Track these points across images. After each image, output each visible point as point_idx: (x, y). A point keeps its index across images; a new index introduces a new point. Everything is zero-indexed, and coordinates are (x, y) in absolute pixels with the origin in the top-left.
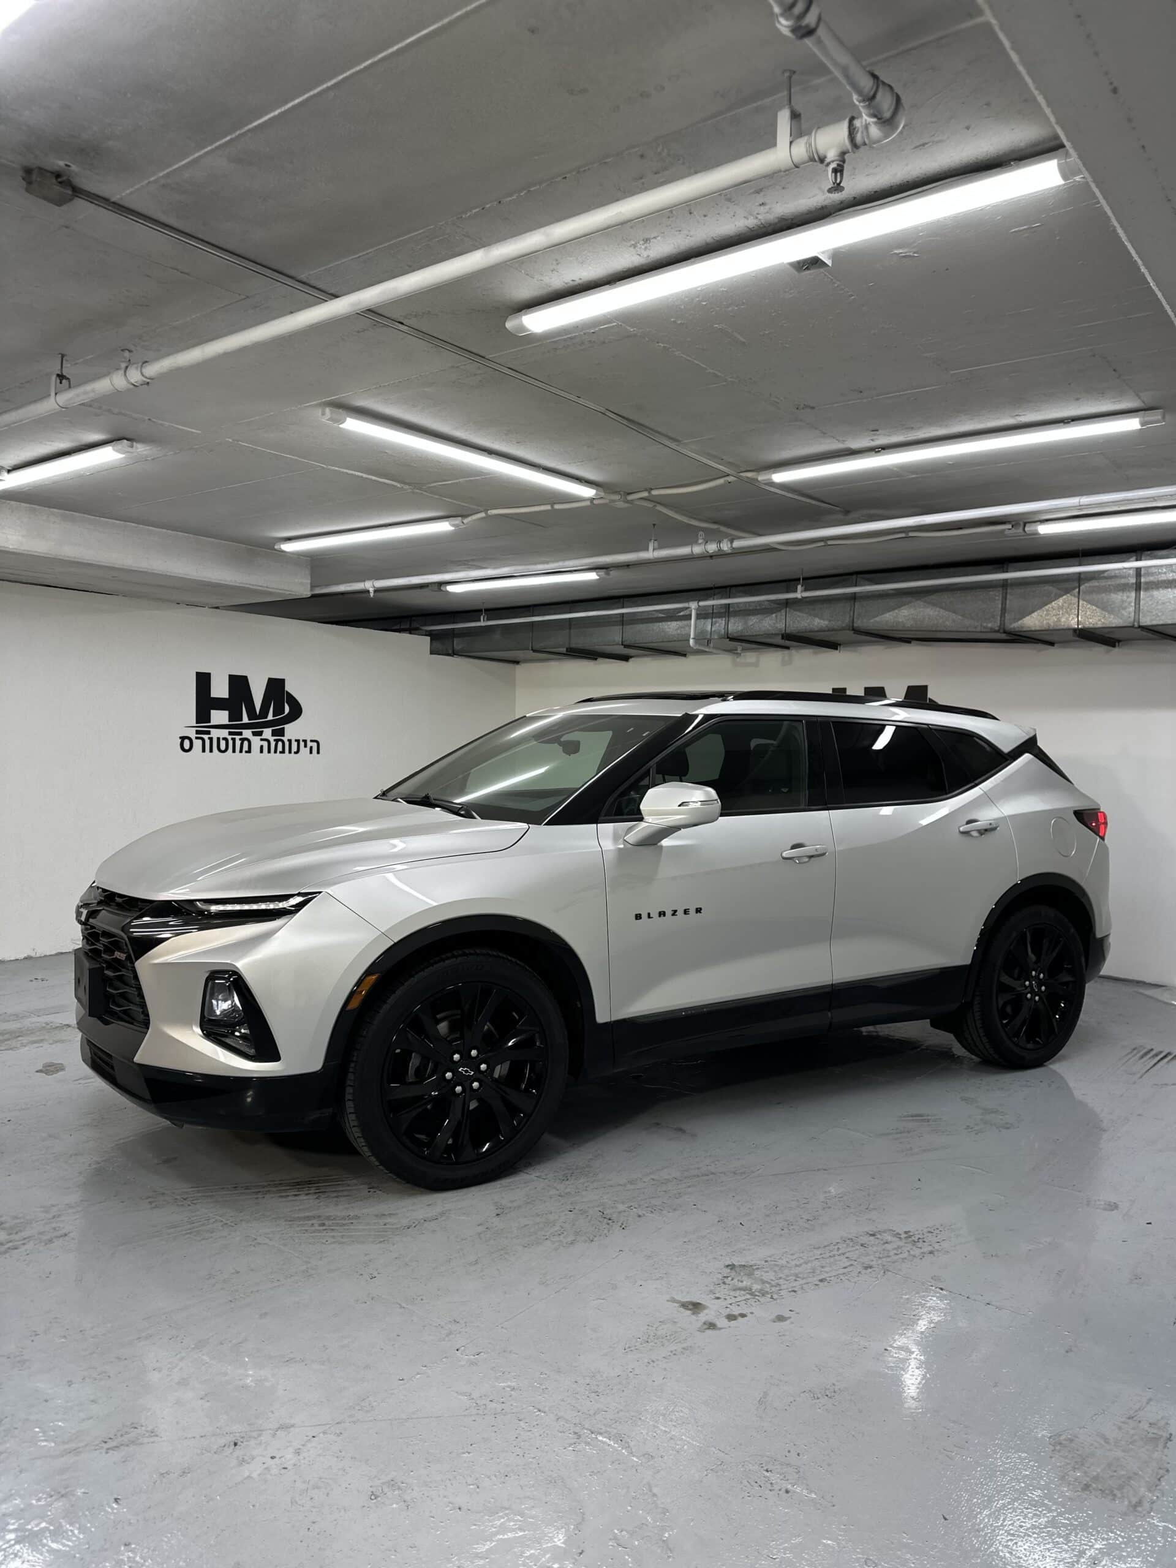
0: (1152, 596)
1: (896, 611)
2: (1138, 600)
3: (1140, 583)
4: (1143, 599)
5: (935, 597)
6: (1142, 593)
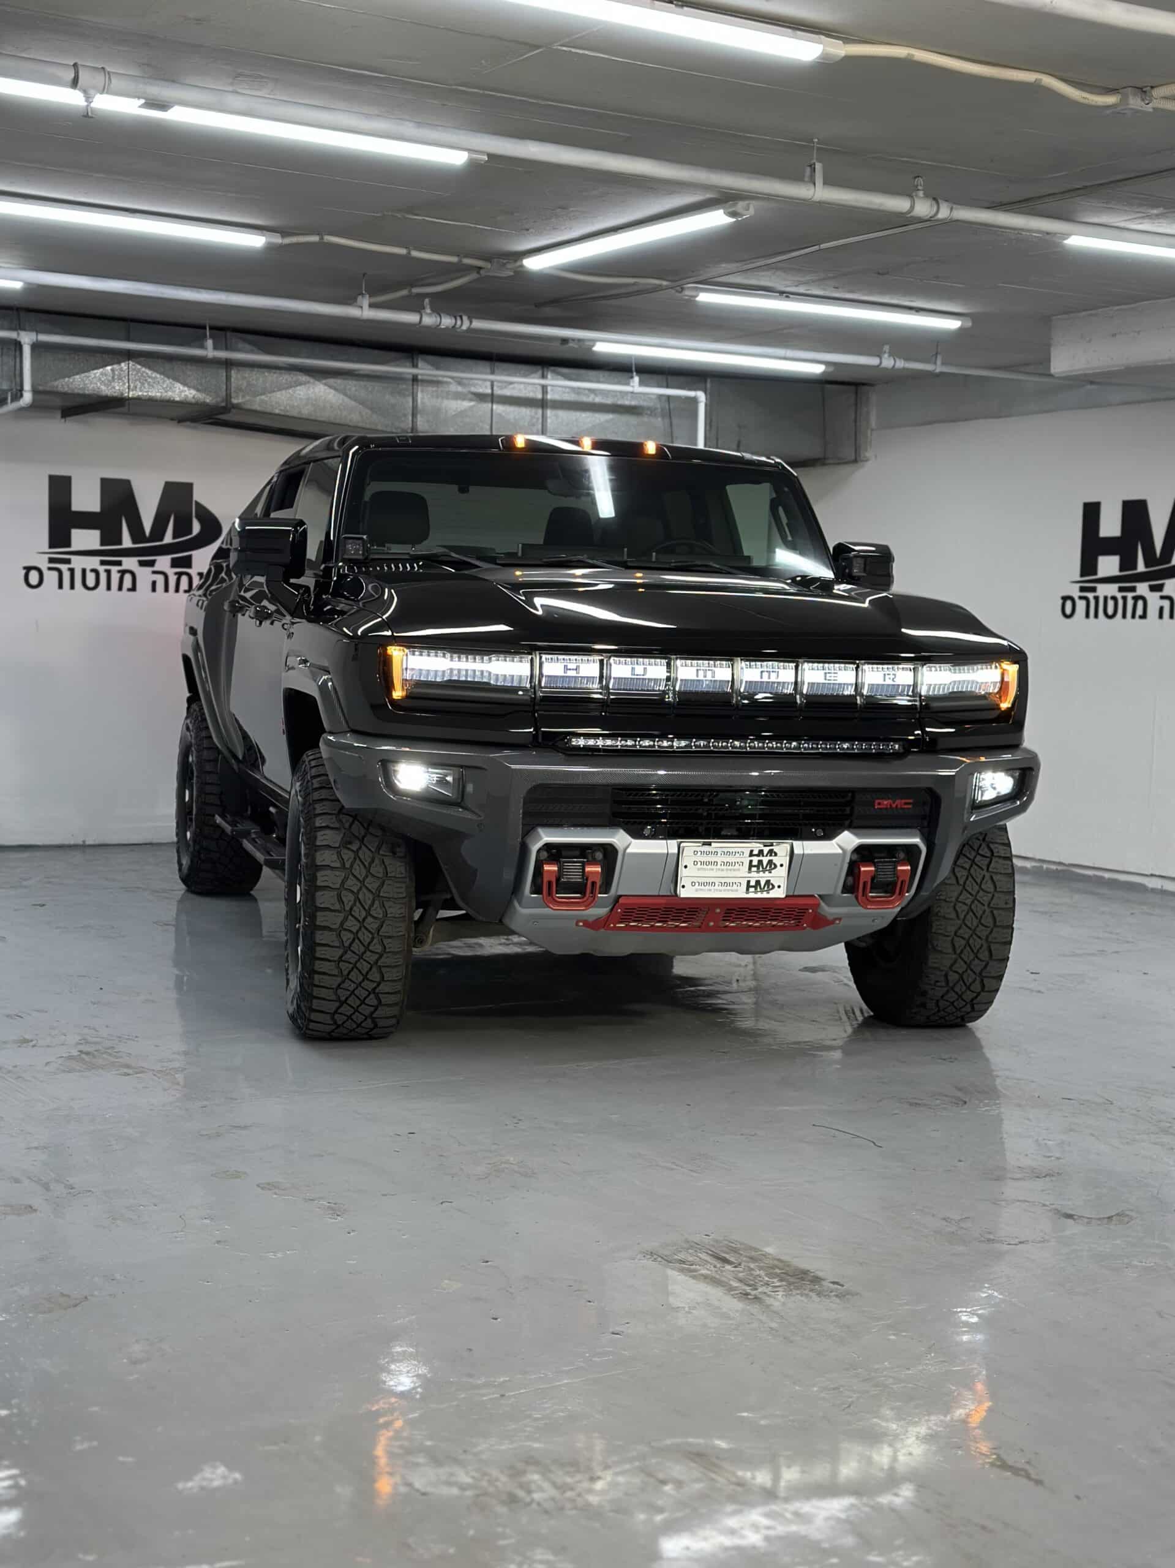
4: (551, 418)
5: (339, 382)
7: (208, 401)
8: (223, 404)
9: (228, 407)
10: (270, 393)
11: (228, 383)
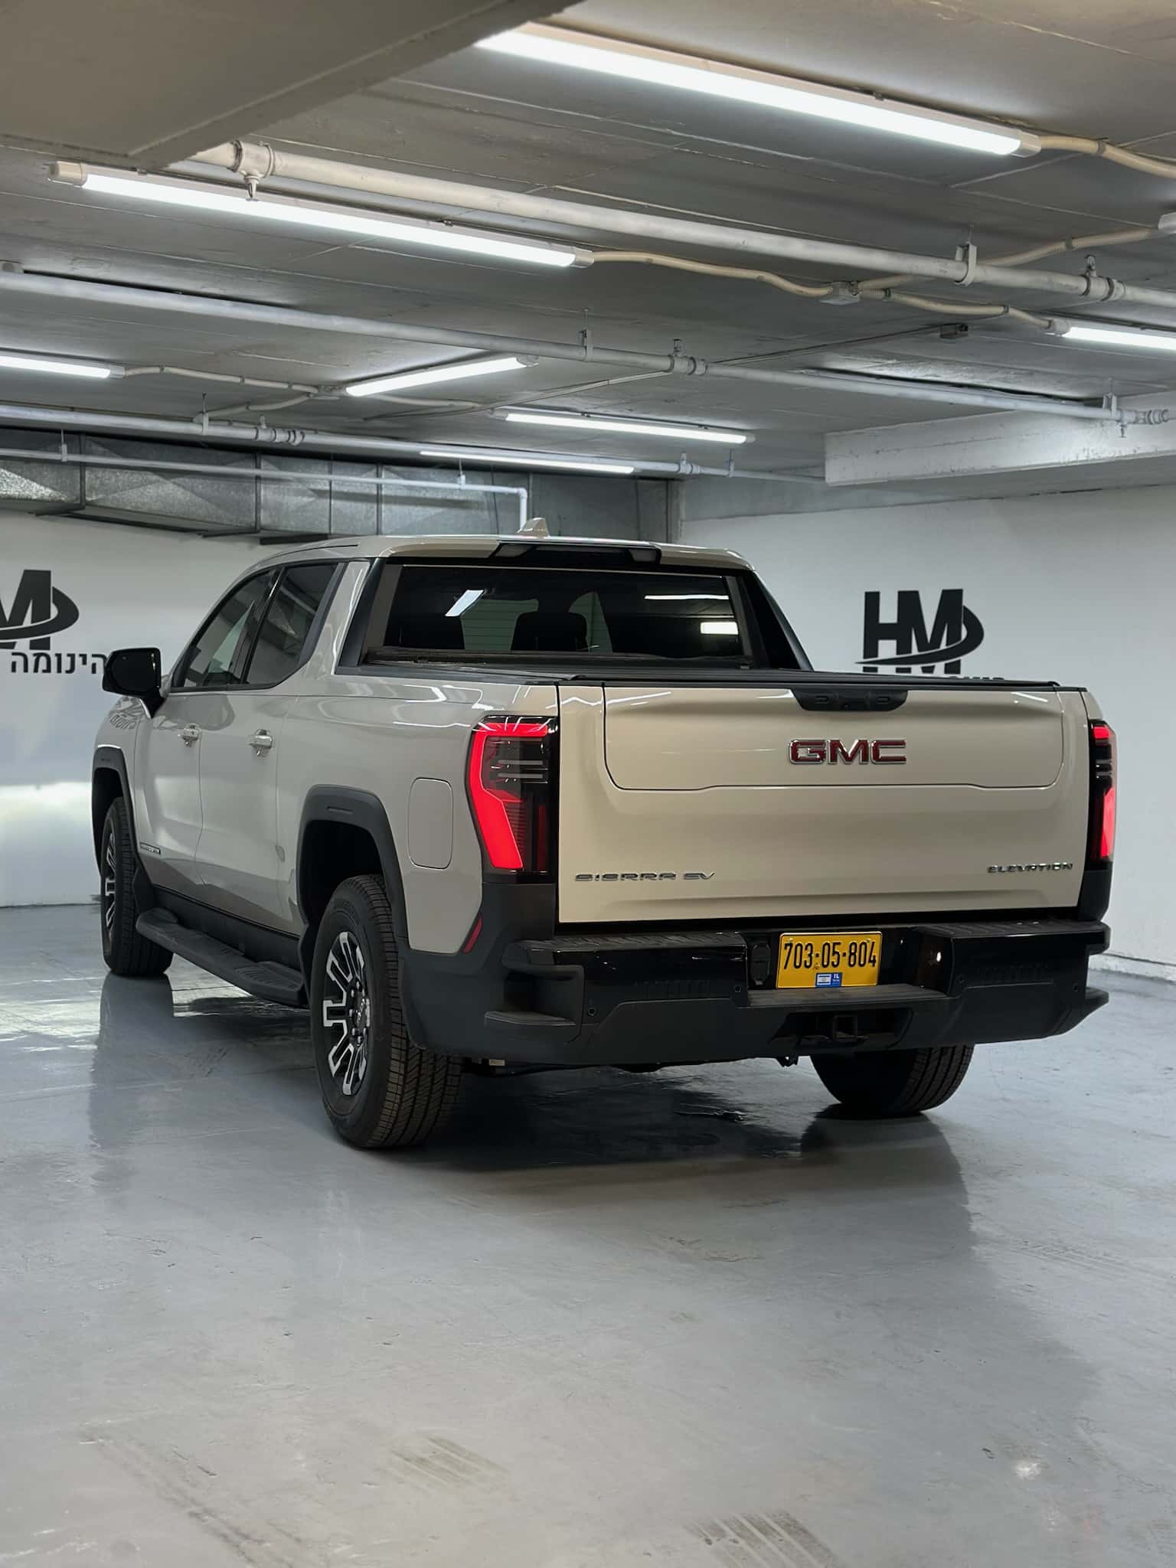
0: (391, 511)
1: (141, 489)
2: (379, 511)
3: (381, 495)
4: (385, 511)
5: (187, 481)
6: (383, 507)
7: (63, 499)
8: (79, 502)
9: (83, 504)
10: (122, 491)
11: (83, 483)
